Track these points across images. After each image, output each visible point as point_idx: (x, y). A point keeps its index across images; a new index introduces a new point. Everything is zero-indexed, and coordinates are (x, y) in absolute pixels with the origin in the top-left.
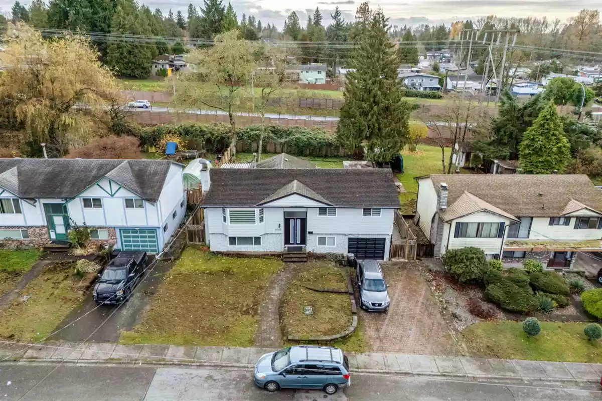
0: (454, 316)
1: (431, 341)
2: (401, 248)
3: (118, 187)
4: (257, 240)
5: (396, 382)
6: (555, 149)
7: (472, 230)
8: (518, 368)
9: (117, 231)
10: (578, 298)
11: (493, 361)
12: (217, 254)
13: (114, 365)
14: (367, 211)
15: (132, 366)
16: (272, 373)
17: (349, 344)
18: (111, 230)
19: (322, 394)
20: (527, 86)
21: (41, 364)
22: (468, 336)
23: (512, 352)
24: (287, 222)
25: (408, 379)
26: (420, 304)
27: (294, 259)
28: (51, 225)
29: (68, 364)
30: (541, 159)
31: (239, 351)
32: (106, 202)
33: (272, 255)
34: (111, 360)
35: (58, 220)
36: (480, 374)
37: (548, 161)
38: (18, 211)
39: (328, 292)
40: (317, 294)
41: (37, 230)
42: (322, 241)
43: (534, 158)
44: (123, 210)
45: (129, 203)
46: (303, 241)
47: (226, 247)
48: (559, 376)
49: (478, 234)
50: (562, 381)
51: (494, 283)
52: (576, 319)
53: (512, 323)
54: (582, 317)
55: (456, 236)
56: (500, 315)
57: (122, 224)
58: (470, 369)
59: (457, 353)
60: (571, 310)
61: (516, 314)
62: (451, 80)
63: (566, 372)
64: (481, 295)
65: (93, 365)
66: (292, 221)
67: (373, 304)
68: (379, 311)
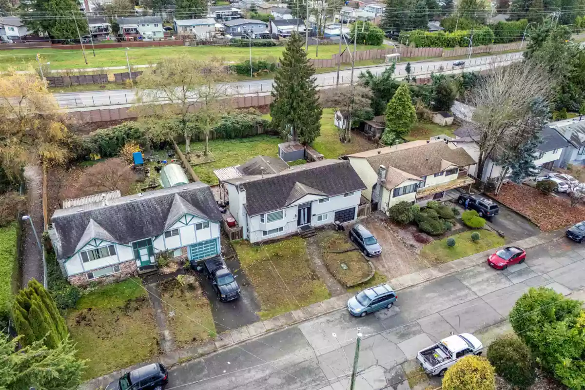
0: (411, 245)
1: (411, 264)
2: (363, 210)
3: (192, 217)
4: (281, 229)
5: (411, 292)
6: (409, 115)
7: (401, 191)
8: (453, 266)
9: (188, 249)
10: (458, 217)
11: (442, 265)
12: (257, 244)
13: (273, 333)
14: (346, 195)
15: (283, 330)
16: (363, 307)
17: (377, 279)
18: (183, 249)
19: (386, 310)
20: (335, 28)
21: (232, 347)
22: (424, 255)
23: (446, 258)
24: (299, 211)
25: (415, 288)
26: (392, 244)
27: (308, 235)
28: (138, 256)
29: (248, 342)
30: (401, 122)
31: (329, 303)
32: (182, 231)
33: (293, 235)
34: (268, 331)
35: (144, 252)
36: (441, 275)
37: (405, 123)
38: (113, 253)
39: (346, 252)
40: (341, 255)
41: (127, 264)
42: (320, 218)
43: (396, 121)
44: (194, 232)
45: (199, 227)
46: (309, 221)
47: (262, 238)
48: (471, 264)
49: (404, 193)
50: (473, 266)
51: (423, 221)
52: (463, 231)
53: (438, 241)
54: (465, 228)
55: (394, 197)
56: (431, 239)
57: (193, 242)
58: (436, 273)
59: (426, 267)
60: (459, 226)
61: (438, 236)
62: (277, 25)
63: (472, 261)
64: (415, 229)
65: (262, 337)
66: (302, 211)
67: (375, 253)
68: (377, 256)
